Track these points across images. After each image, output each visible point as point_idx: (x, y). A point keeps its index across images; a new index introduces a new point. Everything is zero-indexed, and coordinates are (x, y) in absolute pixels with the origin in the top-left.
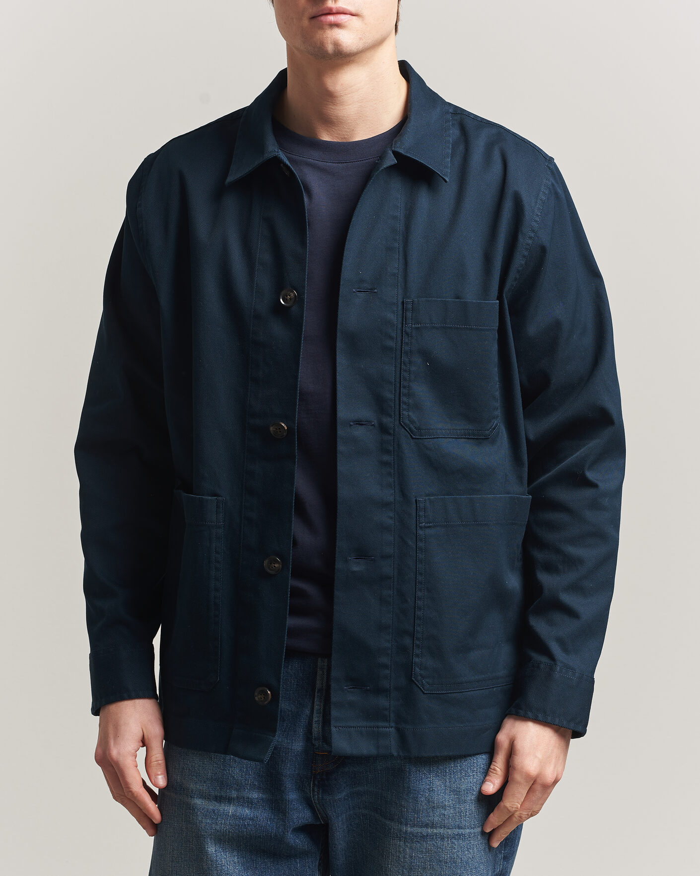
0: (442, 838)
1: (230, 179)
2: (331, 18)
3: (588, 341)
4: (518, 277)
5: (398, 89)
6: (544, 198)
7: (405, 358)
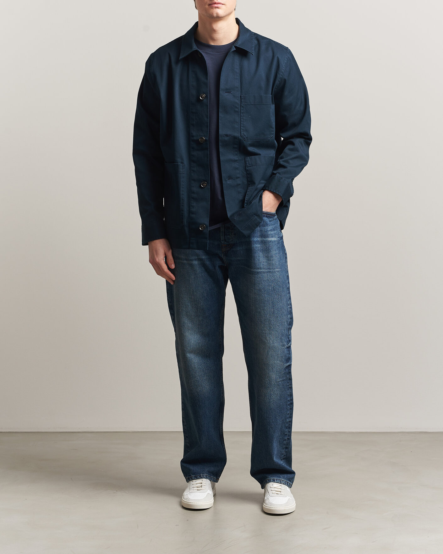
0: (264, 273)
1: (180, 58)
2: (216, 5)
3: (302, 108)
4: (277, 87)
5: (236, 28)
6: (286, 62)
7: (242, 115)
